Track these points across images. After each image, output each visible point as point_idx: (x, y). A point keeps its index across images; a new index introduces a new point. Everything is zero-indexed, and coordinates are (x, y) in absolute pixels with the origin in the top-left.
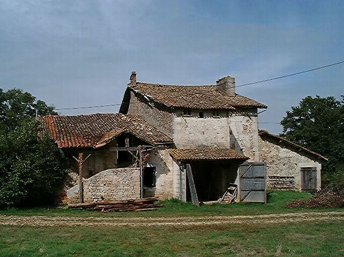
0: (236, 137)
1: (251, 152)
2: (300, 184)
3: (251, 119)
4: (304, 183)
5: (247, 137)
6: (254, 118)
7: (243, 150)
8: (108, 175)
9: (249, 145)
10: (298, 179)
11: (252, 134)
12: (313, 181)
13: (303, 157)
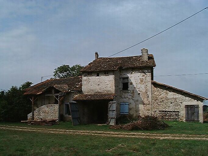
0: (135, 86)
1: (146, 95)
2: (184, 116)
3: (146, 74)
4: (188, 115)
5: (143, 86)
6: (148, 73)
7: (140, 94)
8: (44, 108)
9: (144, 91)
10: (183, 113)
11: (147, 84)
12: (196, 114)
13: (187, 98)
